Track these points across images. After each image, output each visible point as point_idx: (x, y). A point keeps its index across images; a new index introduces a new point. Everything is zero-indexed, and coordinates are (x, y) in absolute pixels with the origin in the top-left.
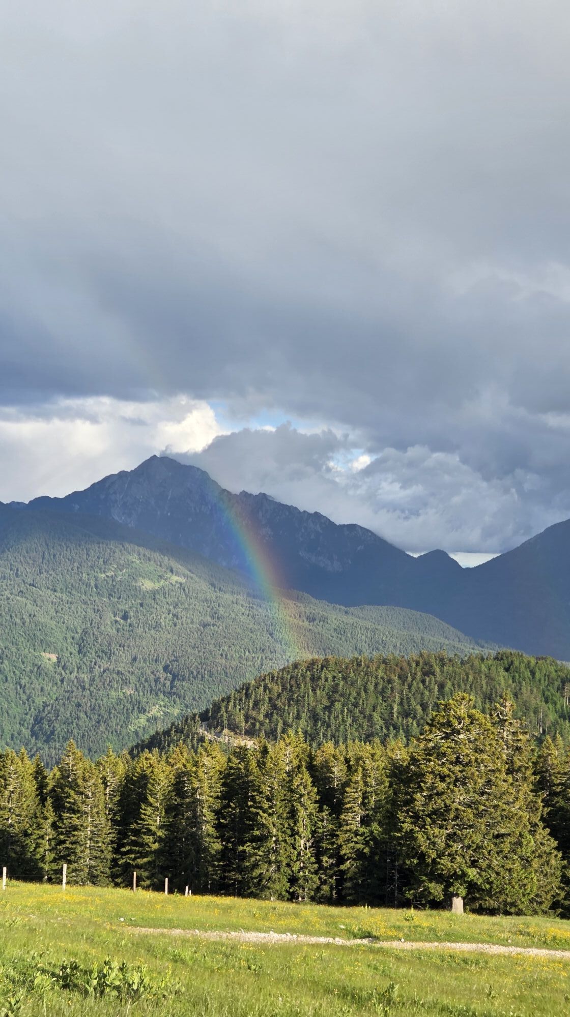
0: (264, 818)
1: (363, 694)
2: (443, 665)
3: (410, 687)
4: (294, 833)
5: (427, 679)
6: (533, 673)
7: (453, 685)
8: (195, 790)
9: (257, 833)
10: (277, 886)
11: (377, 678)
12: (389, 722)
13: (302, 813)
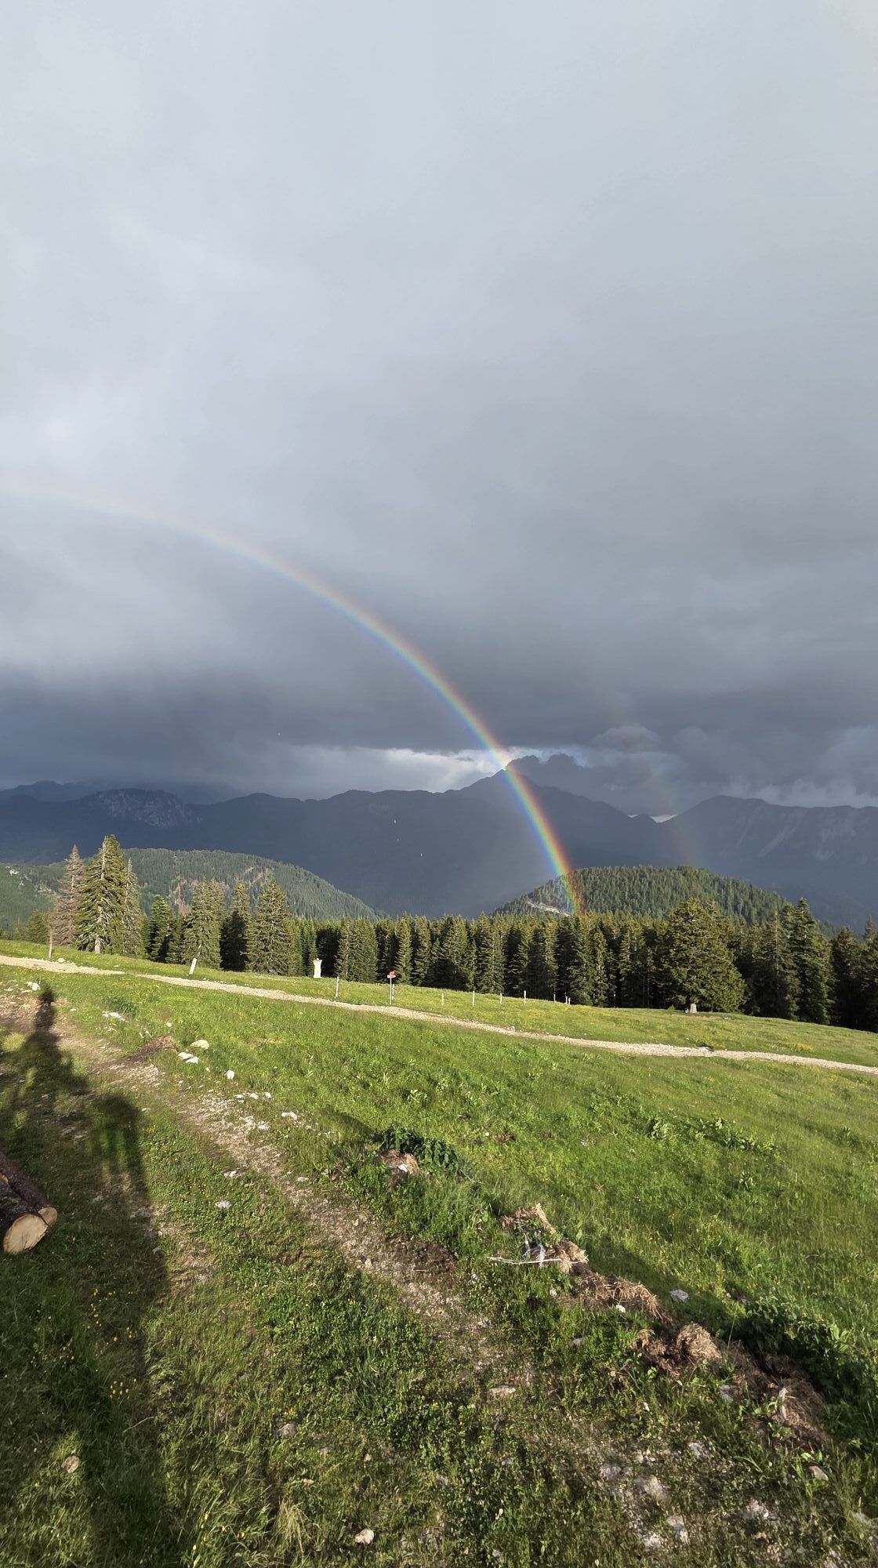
0: (580, 954)
4: (596, 962)
6: (698, 877)
8: (544, 939)
9: (576, 961)
10: (587, 988)
12: (623, 900)
13: (599, 952)
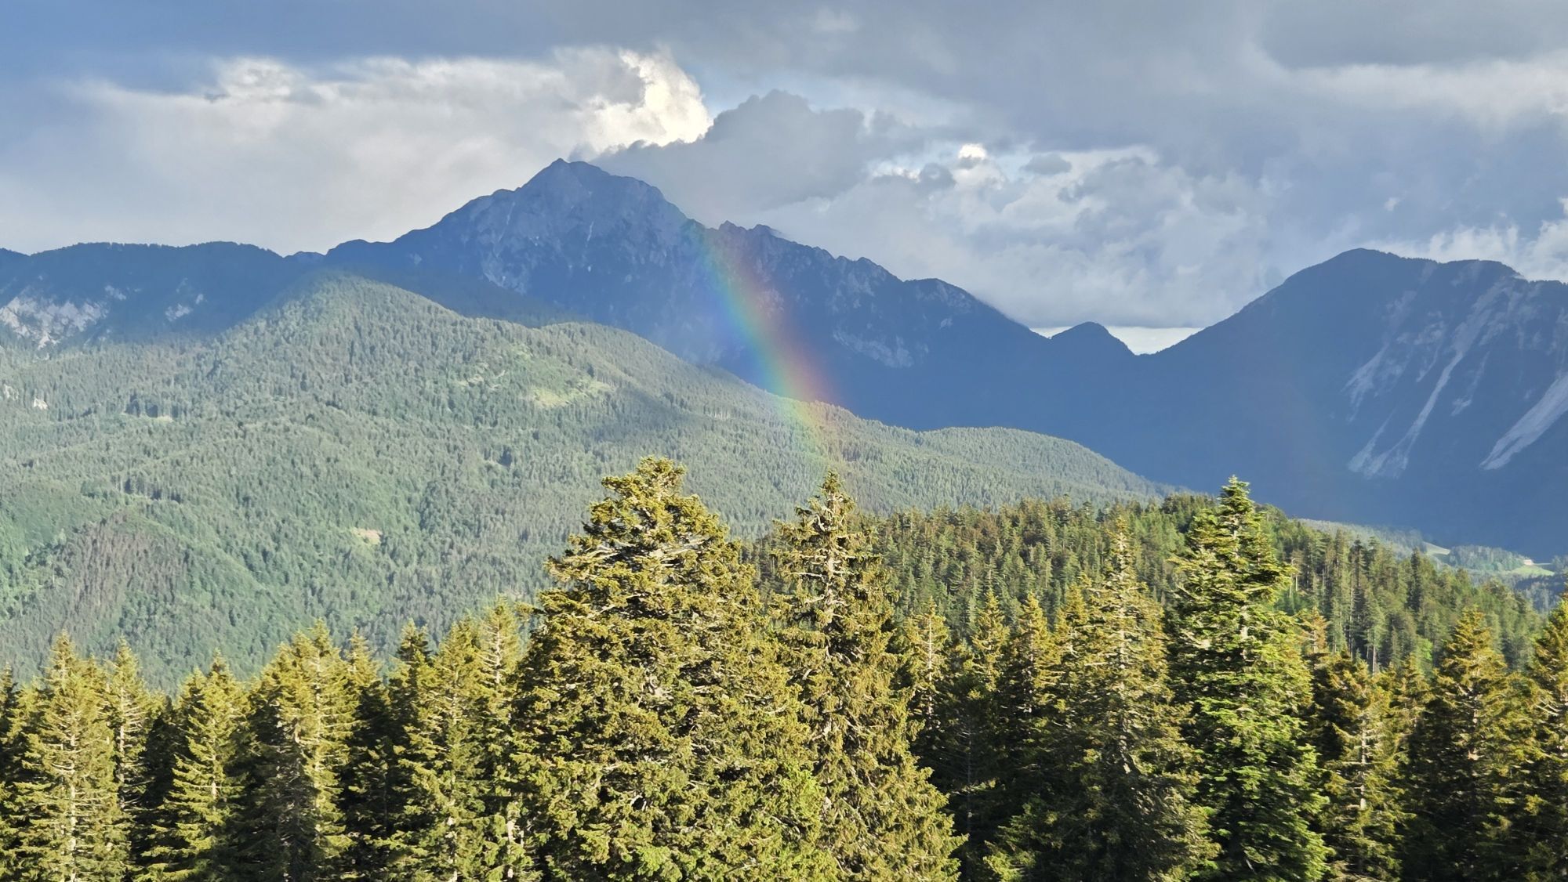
1: (912, 580)
2: (1063, 522)
3: (999, 565)
5: (1032, 550)
7: (1081, 560)
11: (938, 549)
